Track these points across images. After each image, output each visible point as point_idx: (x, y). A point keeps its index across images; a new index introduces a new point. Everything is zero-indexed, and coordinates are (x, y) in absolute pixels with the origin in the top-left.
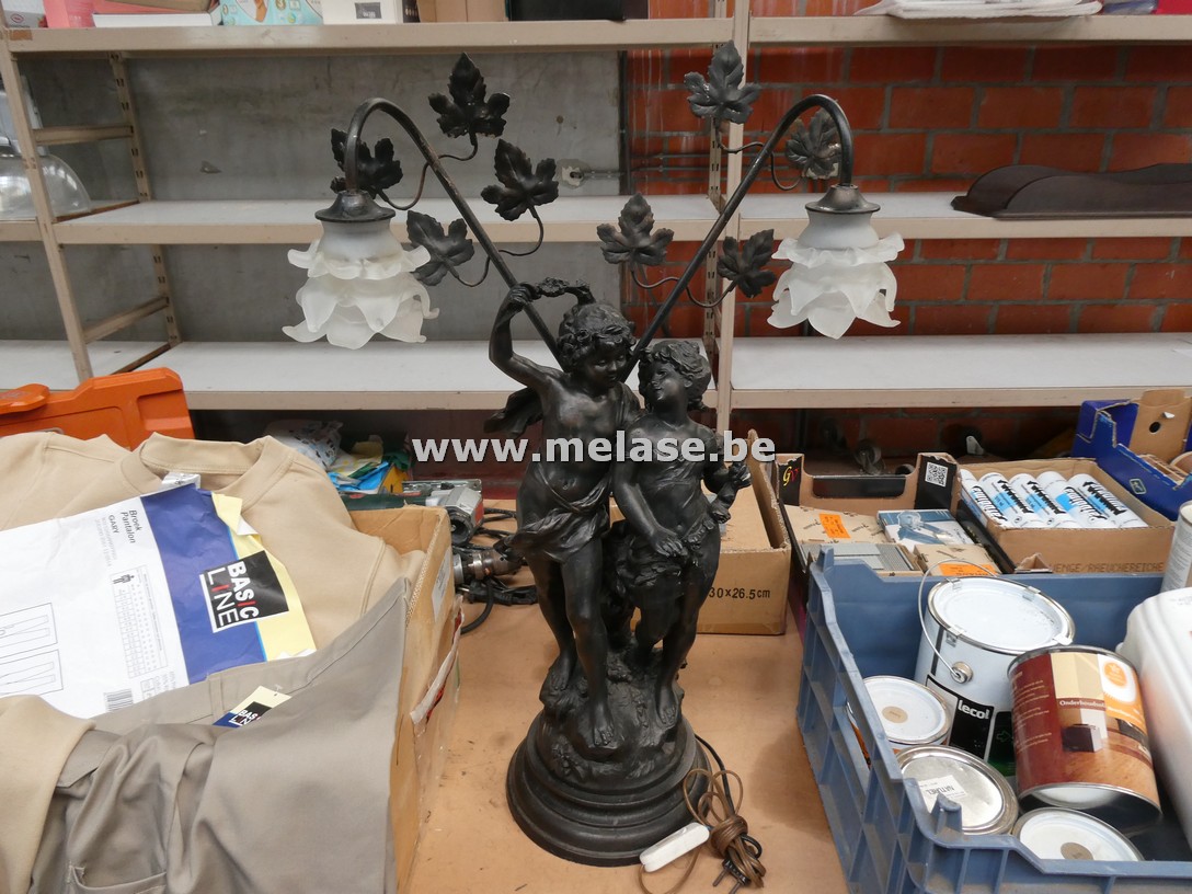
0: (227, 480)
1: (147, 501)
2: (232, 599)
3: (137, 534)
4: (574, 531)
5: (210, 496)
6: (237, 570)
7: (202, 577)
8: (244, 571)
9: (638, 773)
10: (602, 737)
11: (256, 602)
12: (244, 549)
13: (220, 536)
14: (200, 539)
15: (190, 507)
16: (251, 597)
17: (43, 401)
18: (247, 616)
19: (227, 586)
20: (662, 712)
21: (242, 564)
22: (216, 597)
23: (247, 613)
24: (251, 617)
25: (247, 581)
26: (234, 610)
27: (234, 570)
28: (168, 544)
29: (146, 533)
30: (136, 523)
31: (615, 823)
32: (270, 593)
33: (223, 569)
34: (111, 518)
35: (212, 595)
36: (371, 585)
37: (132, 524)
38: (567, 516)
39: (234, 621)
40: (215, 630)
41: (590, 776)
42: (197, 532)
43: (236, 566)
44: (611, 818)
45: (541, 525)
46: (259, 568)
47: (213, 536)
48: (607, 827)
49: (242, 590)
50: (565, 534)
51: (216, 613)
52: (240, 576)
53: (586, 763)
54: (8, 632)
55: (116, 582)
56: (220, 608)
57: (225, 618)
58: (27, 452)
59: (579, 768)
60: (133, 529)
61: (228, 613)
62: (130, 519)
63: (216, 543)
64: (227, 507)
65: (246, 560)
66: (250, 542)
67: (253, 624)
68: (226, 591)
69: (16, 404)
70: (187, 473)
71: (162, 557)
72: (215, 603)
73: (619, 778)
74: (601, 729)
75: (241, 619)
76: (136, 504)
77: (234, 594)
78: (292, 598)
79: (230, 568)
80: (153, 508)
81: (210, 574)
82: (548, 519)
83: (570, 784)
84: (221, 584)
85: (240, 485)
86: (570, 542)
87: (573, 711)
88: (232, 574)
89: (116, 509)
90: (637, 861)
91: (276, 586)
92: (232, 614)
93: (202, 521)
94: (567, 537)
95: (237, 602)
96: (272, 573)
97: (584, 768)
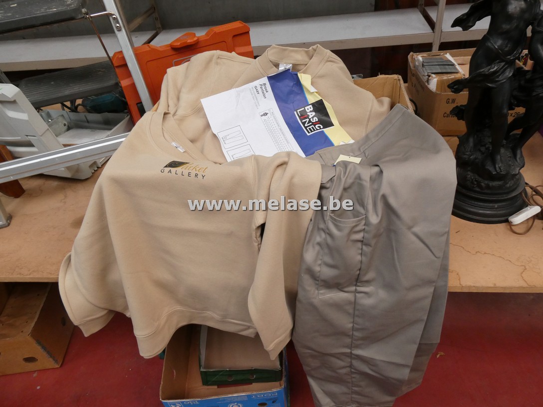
0: (302, 67)
1: (270, 78)
2: (310, 121)
3: (266, 94)
4: (503, 72)
5: (297, 75)
6: (309, 108)
7: (295, 112)
8: (312, 109)
9: (508, 185)
10: (500, 169)
11: (320, 122)
12: (312, 99)
13: (300, 94)
14: (292, 96)
15: (287, 80)
16: (317, 120)
17: (197, 40)
18: (319, 128)
19: (306, 116)
20: (518, 160)
21: (311, 106)
22: (303, 121)
23: (318, 127)
24: (321, 129)
25: (314, 114)
26: (313, 126)
27: (308, 109)
28: (280, 99)
29: (270, 94)
30: (266, 90)
31: (496, 206)
32: (324, 118)
33: (303, 109)
34: (256, 87)
35: (301, 121)
36: (371, 111)
37: (264, 90)
38: (503, 64)
39: (314, 130)
40: (308, 134)
41: (488, 187)
42: (291, 92)
43: (308, 107)
44: (494, 205)
45: (489, 70)
46: (319, 107)
47: (298, 94)
48: (492, 208)
49: (313, 118)
50: (499, 73)
51: (306, 128)
52: (311, 112)
53: (486, 182)
54: (228, 137)
55: (262, 116)
56: (306, 125)
57: (310, 129)
58: (210, 61)
59: (483, 184)
60: (265, 92)
61: (310, 127)
62: (263, 87)
63: (298, 97)
64: (305, 79)
65: (313, 104)
66: (316, 96)
67: (323, 131)
68: (306, 118)
69: (189, 41)
70: (287, 64)
71: (277, 103)
72: (304, 123)
73: (500, 187)
74: (500, 166)
75: (317, 130)
76: (265, 80)
77: (310, 119)
78: (334, 120)
79: (306, 108)
80: (272, 81)
81: (298, 111)
82: (493, 66)
83: (475, 192)
84: (303, 116)
85: (306, 69)
86: (501, 78)
87: (477, 160)
88: (307, 111)
89: (257, 83)
90: (507, 221)
91: (327, 115)
92: (312, 128)
93: (292, 87)
94: (500, 75)
95: (313, 123)
96: (325, 108)
97: (485, 184)
